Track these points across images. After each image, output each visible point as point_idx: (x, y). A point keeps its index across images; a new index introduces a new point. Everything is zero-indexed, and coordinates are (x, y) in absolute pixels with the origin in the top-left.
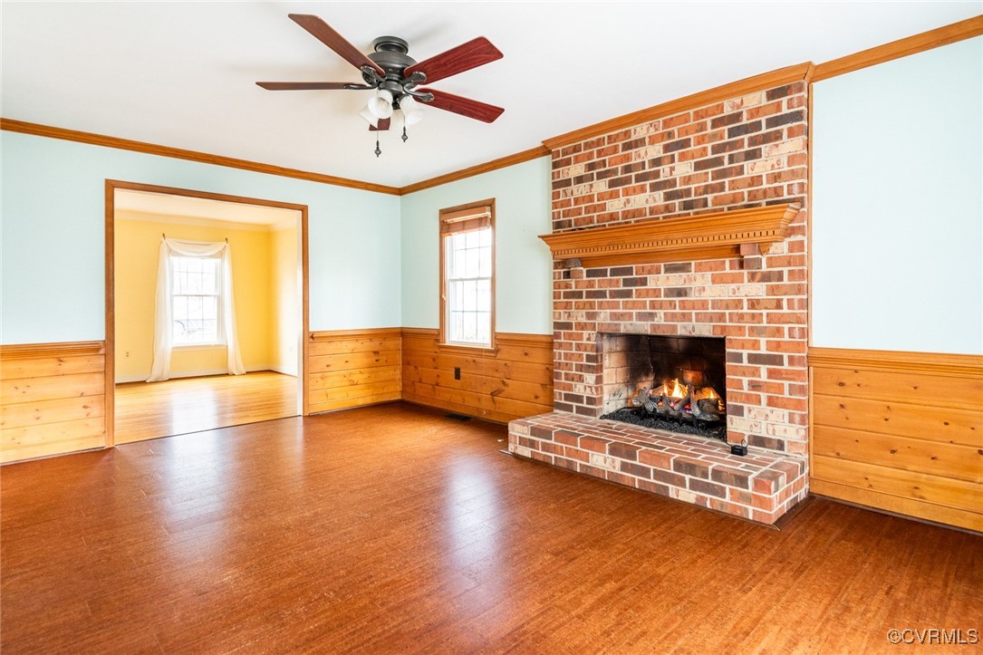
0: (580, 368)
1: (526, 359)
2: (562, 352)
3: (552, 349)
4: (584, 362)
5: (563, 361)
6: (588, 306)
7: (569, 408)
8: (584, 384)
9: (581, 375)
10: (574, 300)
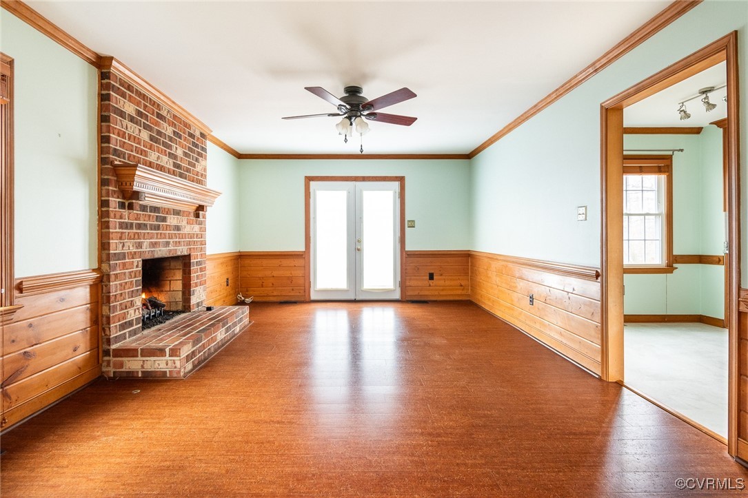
0: (131, 294)
2: (118, 283)
3: (106, 282)
5: (118, 292)
6: (136, 236)
7: (123, 338)
8: (135, 308)
9: (132, 301)
10: (127, 231)
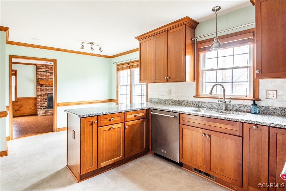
0: (44, 102)
1: (28, 102)
2: (39, 99)
3: (37, 99)
4: (45, 101)
5: (40, 101)
6: (45, 92)
7: (41, 108)
8: (45, 104)
10: (42, 91)
